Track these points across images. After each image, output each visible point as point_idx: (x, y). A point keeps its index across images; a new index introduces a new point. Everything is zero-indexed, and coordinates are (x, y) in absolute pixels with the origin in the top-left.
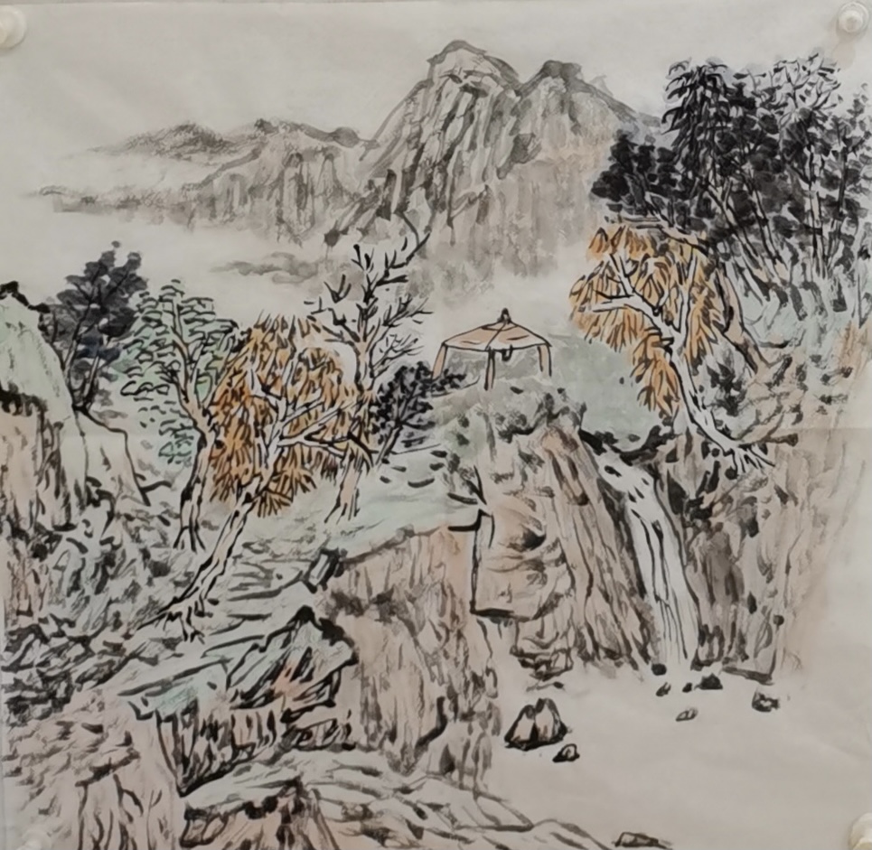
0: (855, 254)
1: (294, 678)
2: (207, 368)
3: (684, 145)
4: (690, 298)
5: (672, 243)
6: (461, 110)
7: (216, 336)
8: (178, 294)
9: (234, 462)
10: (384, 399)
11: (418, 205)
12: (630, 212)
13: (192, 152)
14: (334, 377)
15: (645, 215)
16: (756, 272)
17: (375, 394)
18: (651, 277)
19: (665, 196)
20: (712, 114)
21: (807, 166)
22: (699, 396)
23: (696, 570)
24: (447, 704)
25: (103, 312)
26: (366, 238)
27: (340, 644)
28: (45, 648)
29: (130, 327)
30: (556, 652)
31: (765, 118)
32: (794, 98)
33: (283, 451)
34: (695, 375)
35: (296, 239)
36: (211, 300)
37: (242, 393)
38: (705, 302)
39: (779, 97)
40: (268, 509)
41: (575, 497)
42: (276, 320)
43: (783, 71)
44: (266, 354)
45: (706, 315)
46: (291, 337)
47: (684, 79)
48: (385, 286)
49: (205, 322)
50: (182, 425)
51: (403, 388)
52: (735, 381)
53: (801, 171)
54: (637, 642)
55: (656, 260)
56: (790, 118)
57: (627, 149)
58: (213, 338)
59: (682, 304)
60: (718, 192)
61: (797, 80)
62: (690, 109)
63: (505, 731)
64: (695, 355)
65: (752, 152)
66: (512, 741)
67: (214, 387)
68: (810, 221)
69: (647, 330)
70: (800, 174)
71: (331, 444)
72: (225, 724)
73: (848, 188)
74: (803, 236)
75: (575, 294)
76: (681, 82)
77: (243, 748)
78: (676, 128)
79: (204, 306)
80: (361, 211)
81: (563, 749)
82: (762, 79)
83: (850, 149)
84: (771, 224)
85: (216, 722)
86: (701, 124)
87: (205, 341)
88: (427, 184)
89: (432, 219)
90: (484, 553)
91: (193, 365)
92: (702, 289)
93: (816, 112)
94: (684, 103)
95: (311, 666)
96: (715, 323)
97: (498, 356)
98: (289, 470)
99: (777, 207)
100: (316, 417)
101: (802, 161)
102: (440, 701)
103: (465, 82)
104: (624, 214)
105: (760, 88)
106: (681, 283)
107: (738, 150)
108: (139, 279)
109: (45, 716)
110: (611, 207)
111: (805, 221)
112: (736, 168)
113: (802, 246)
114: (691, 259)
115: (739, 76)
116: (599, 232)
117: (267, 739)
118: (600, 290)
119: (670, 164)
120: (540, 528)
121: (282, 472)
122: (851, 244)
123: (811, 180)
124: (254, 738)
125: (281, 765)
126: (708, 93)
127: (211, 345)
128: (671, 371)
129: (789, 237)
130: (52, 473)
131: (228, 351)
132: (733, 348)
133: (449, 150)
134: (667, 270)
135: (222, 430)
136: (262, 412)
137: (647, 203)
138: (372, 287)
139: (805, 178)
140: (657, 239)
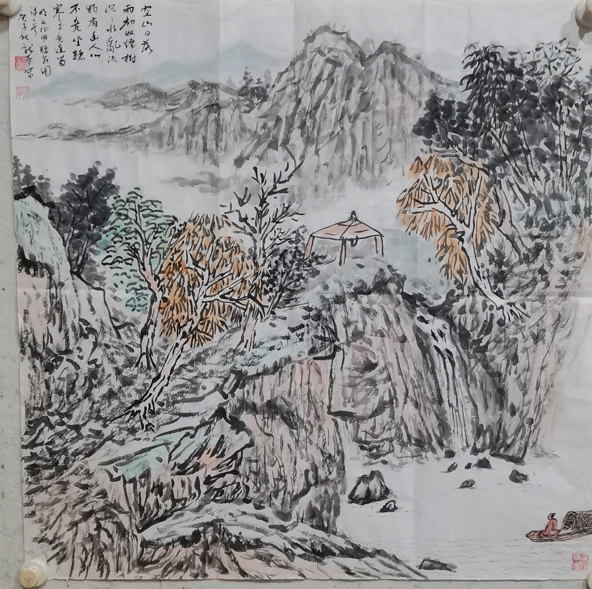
0: (588, 175)
1: (212, 455)
2: (157, 248)
3: (475, 101)
4: (476, 204)
5: (466, 167)
6: (325, 76)
7: (163, 226)
8: (139, 197)
9: (175, 312)
10: (273, 272)
11: (296, 140)
12: (438, 145)
13: (147, 102)
14: (239, 256)
15: (448, 148)
16: (522, 186)
17: (266, 269)
18: (451, 189)
19: (461, 135)
20: (494, 79)
21: (558, 114)
22: (481, 270)
23: (476, 387)
24: (311, 474)
25: (91, 208)
26: (261, 163)
27: (243, 433)
28: (52, 433)
29: (107, 219)
30: (383, 440)
31: (529, 82)
32: (549, 68)
33: (206, 305)
34: (478, 256)
35: (216, 162)
36: (160, 202)
37: (180, 265)
38: (486, 207)
39: (539, 67)
40: (197, 342)
41: (398, 337)
42: (202, 217)
43: (542, 49)
44: (196, 239)
45: (487, 215)
46: (212, 229)
47: (475, 55)
48: (274, 195)
49: (157, 217)
50: (140, 286)
51: (285, 265)
52: (505, 260)
53: (554, 117)
54: (436, 436)
55: (454, 178)
56: (546, 82)
57: (436, 103)
58: (161, 228)
59: (471, 208)
60: (497, 132)
61: (551, 56)
62: (479, 76)
63: (348, 492)
64: (479, 243)
65: (520, 105)
66: (353, 499)
67: (162, 261)
68: (558, 152)
69: (447, 226)
70: (553, 119)
71: (237, 301)
72: (168, 486)
73: (585, 129)
74: (553, 162)
75: (400, 201)
76: (473, 57)
77: (179, 501)
78: (470, 89)
79: (156, 206)
80: (258, 144)
81: (387, 504)
82: (527, 55)
83: (587, 102)
84: (532, 153)
85: (162, 483)
86: (486, 86)
87: (156, 230)
88: (303, 126)
89: (305, 150)
90: (337, 374)
91: (148, 246)
92: (485, 198)
93: (564, 78)
94: (474, 72)
95: (223, 447)
96: (493, 221)
97: (348, 243)
98: (210, 316)
99: (537, 142)
100: (228, 284)
101: (554, 110)
102: (307, 472)
103: (328, 55)
104: (433, 147)
105: (526, 62)
106: (471, 194)
107: (511, 103)
108: (113, 186)
109: (51, 477)
110: (425, 142)
111: (556, 152)
112: (510, 116)
113: (553, 168)
114: (478, 178)
115: (512, 53)
116: (416, 160)
117: (195, 495)
118: (417, 198)
119: (465, 113)
120: (374, 358)
121: (206, 318)
122: (585, 168)
123: (560, 124)
124: (186, 495)
125: (203, 513)
126: (491, 65)
127: (160, 232)
128: (463, 254)
129: (544, 163)
130: (57, 316)
131: (171, 237)
132: (505, 238)
133: (317, 103)
134: (461, 185)
135: (167, 289)
136: (193, 279)
137: (449, 139)
138: (265, 196)
139: (556, 122)
140: (456, 164)
